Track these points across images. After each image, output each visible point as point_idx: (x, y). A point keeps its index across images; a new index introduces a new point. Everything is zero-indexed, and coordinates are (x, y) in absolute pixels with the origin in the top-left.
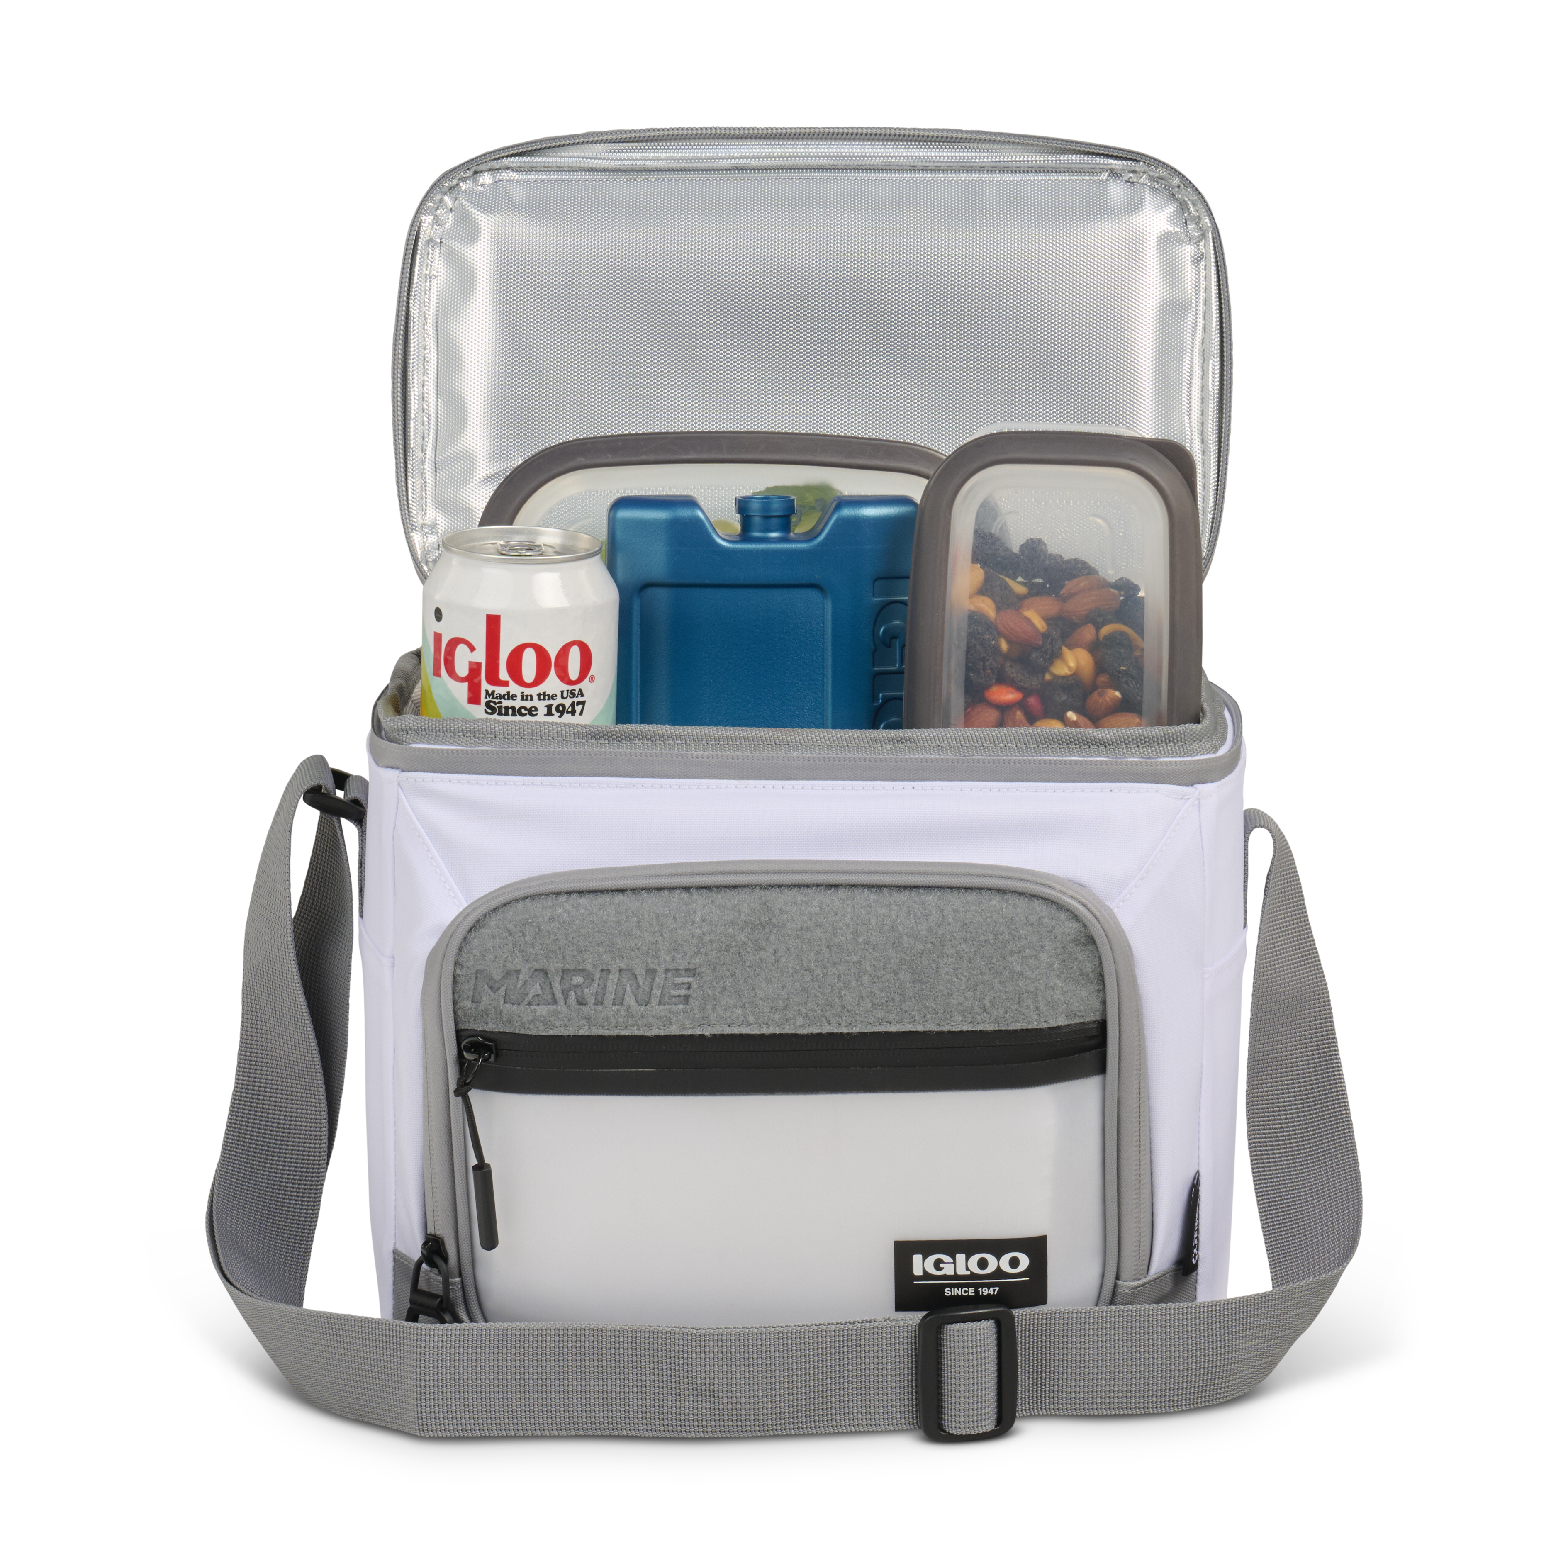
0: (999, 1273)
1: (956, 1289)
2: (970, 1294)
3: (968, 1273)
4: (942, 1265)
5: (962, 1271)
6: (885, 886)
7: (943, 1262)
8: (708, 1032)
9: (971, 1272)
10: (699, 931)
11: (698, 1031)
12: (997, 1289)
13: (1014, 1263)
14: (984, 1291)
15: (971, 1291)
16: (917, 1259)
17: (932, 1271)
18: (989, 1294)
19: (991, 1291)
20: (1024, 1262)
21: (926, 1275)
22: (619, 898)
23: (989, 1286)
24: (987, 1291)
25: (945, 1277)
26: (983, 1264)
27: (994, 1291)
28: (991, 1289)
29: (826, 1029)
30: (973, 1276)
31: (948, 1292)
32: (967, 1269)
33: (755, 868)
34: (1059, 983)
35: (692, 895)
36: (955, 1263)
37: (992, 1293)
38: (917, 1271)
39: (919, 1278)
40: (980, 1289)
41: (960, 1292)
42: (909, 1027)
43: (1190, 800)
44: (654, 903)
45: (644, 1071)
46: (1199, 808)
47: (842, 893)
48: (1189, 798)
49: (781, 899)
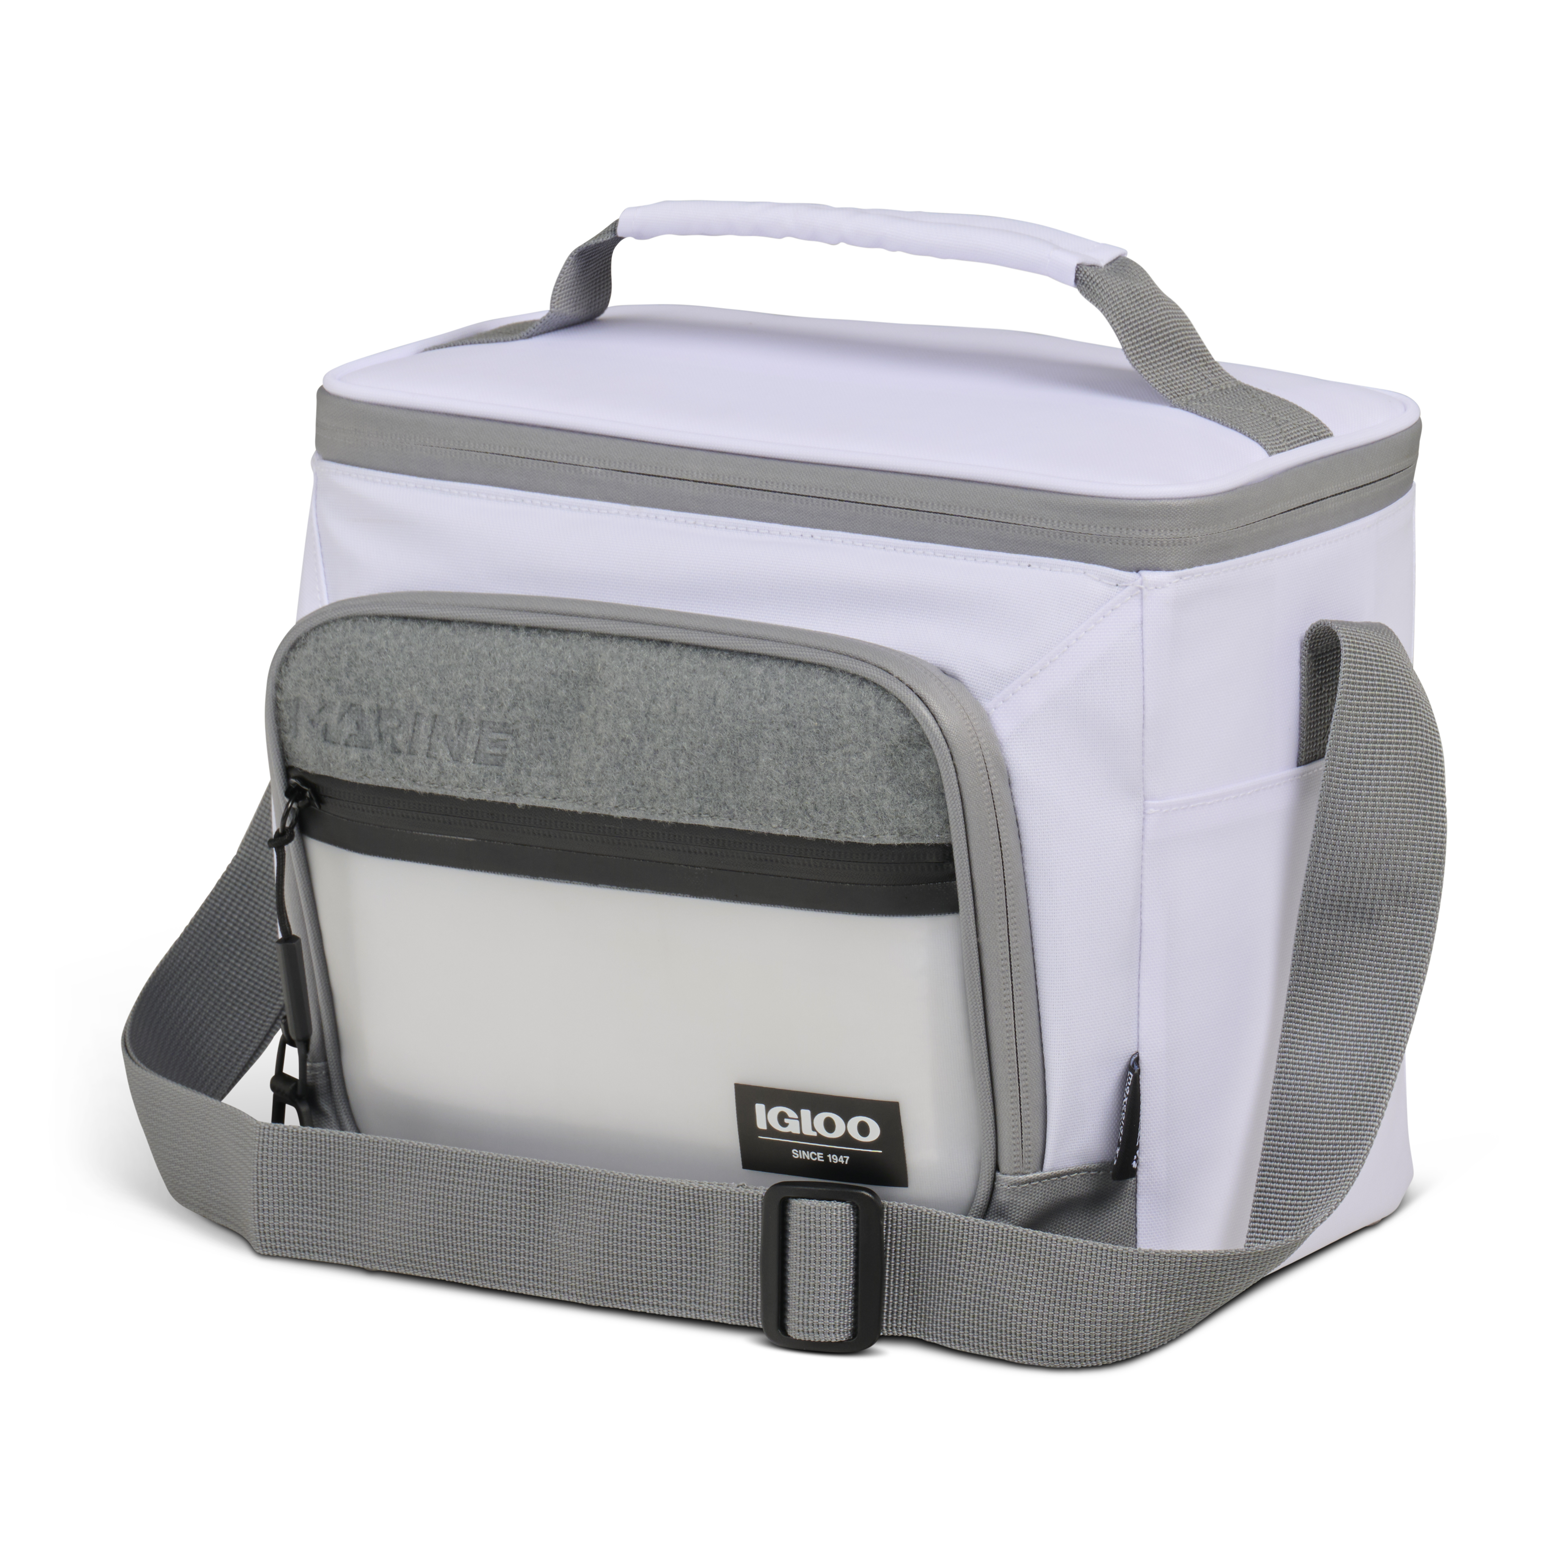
0: (846, 1139)
1: (803, 1152)
2: (819, 1160)
3: (815, 1134)
4: (786, 1121)
5: (808, 1131)
6: (717, 649)
7: (787, 1117)
8: (520, 802)
9: (818, 1133)
10: (517, 679)
11: (510, 800)
12: (848, 1158)
13: (863, 1129)
14: (834, 1159)
15: (819, 1157)
16: (760, 1108)
17: (777, 1126)
18: (839, 1163)
19: (841, 1160)
21: (770, 1131)
22: (444, 629)
23: (839, 1153)
24: (836, 1159)
25: (790, 1135)
26: (830, 1125)
27: (845, 1159)
28: (841, 1157)
29: (640, 815)
30: (820, 1138)
31: (796, 1154)
32: (814, 1129)
33: (591, 611)
34: (889, 791)
35: (518, 635)
36: (799, 1119)
37: (843, 1162)
38: (761, 1125)
39: (763, 1133)
40: (829, 1156)
41: (808, 1156)
42: (727, 824)
43: (1128, 589)
44: (475, 640)
45: (464, 841)
46: (1142, 599)
47: (671, 651)
48: (1126, 586)
49: (606, 652)
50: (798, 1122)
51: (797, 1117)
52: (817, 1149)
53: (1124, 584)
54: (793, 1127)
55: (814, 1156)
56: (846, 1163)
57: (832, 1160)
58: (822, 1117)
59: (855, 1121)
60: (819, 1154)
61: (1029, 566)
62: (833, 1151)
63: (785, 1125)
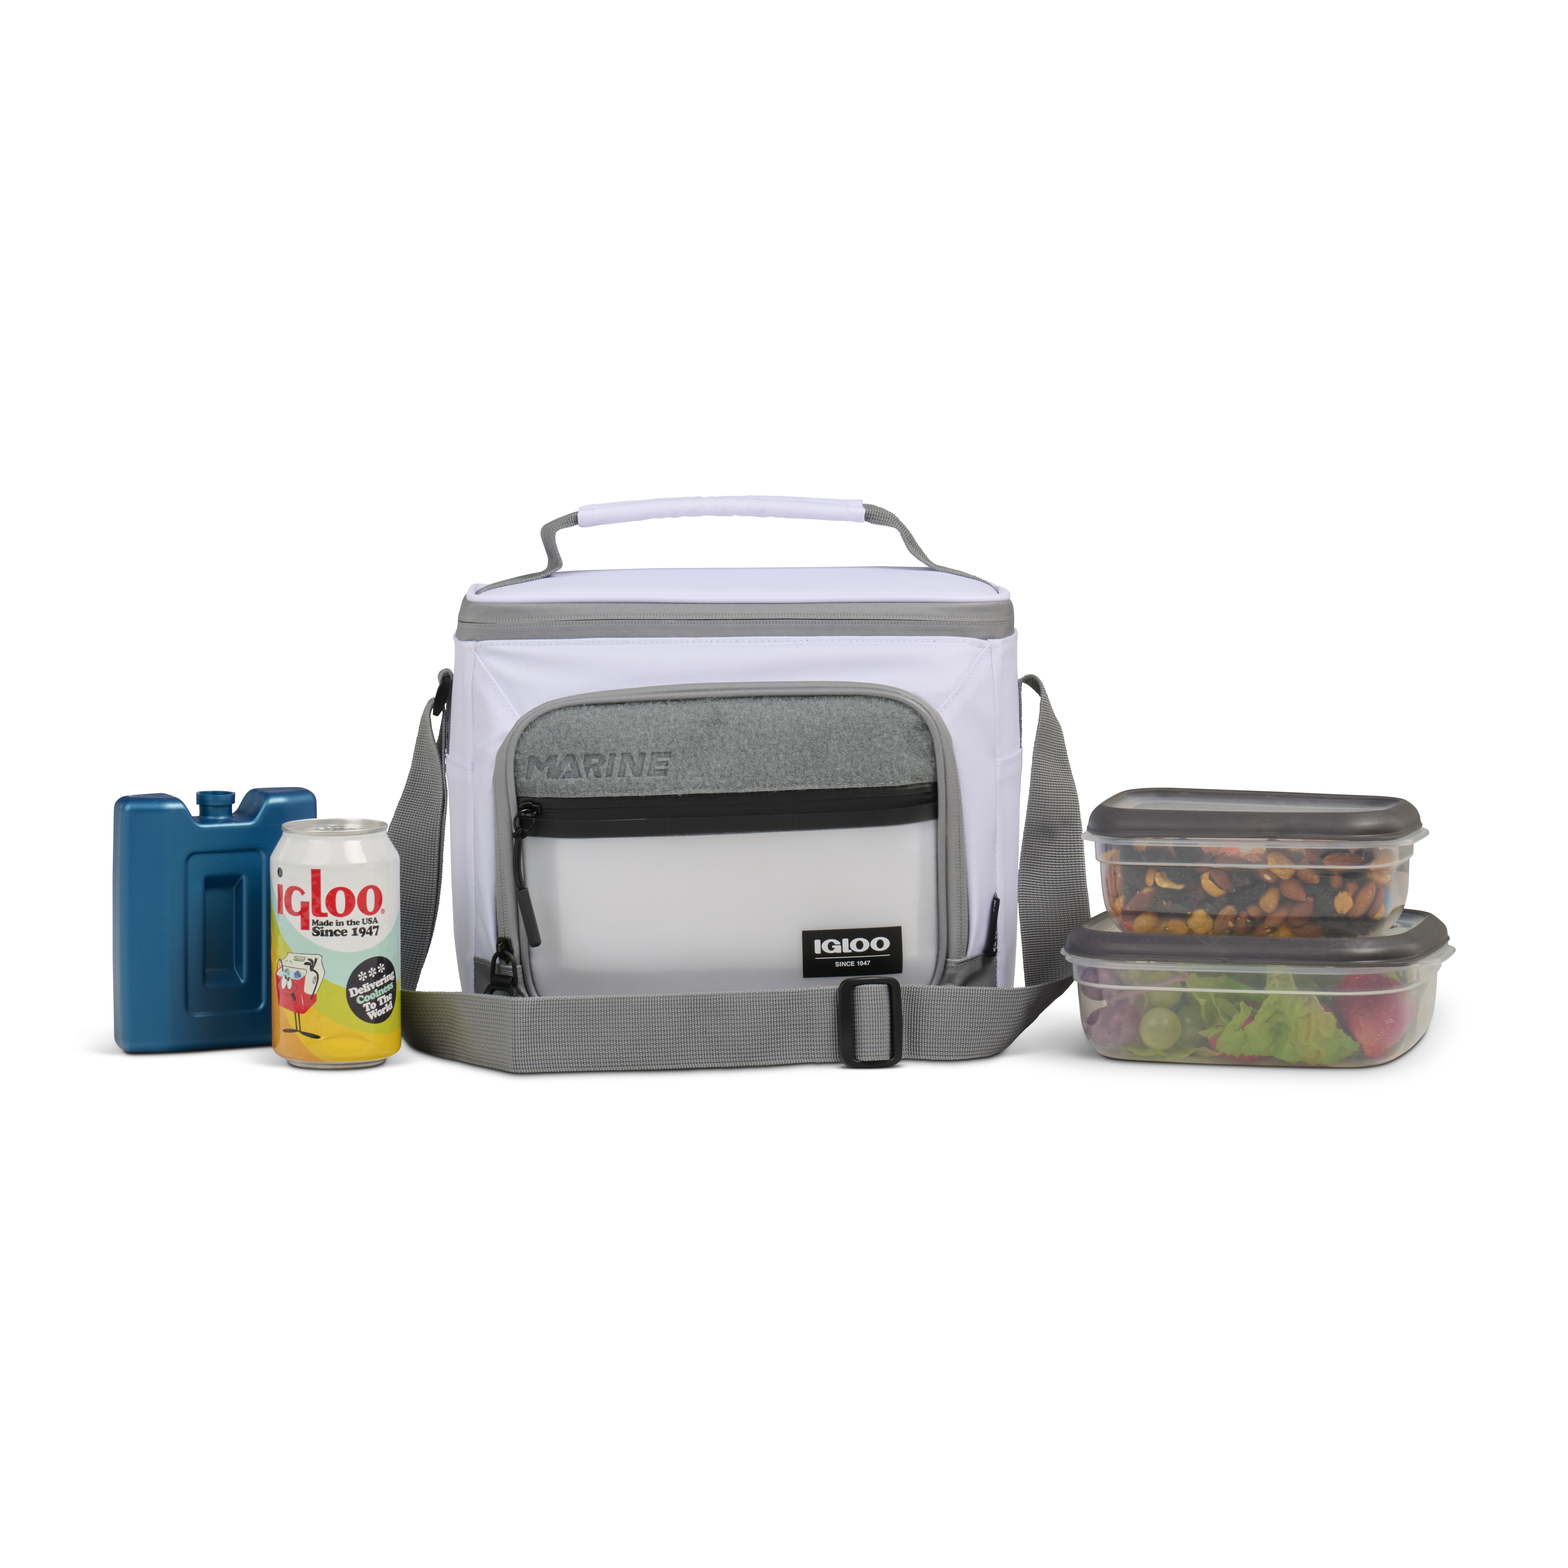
0: (870, 951)
1: (843, 962)
2: (852, 965)
3: (850, 951)
4: (833, 947)
5: (846, 950)
8: (680, 793)
9: (852, 950)
10: (673, 727)
11: (673, 793)
12: (869, 961)
13: (880, 944)
14: (861, 963)
15: (852, 964)
16: (817, 942)
17: (827, 951)
20: (887, 943)
21: (823, 954)
23: (864, 960)
26: (860, 945)
27: (867, 963)
29: (756, 789)
30: (854, 953)
31: (837, 964)
32: (850, 949)
33: (708, 687)
34: (906, 756)
35: (667, 704)
36: (841, 945)
37: (866, 964)
38: (817, 951)
39: (818, 955)
40: (858, 962)
41: (845, 964)
42: (810, 787)
43: (986, 648)
44: (643, 710)
45: (639, 820)
46: (991, 653)
47: (764, 701)
48: (984, 647)
49: (725, 706)
51: (840, 944)
54: (837, 949)
55: (849, 964)
58: (855, 941)
59: (875, 941)
60: (852, 962)
61: (935, 641)
62: (860, 959)
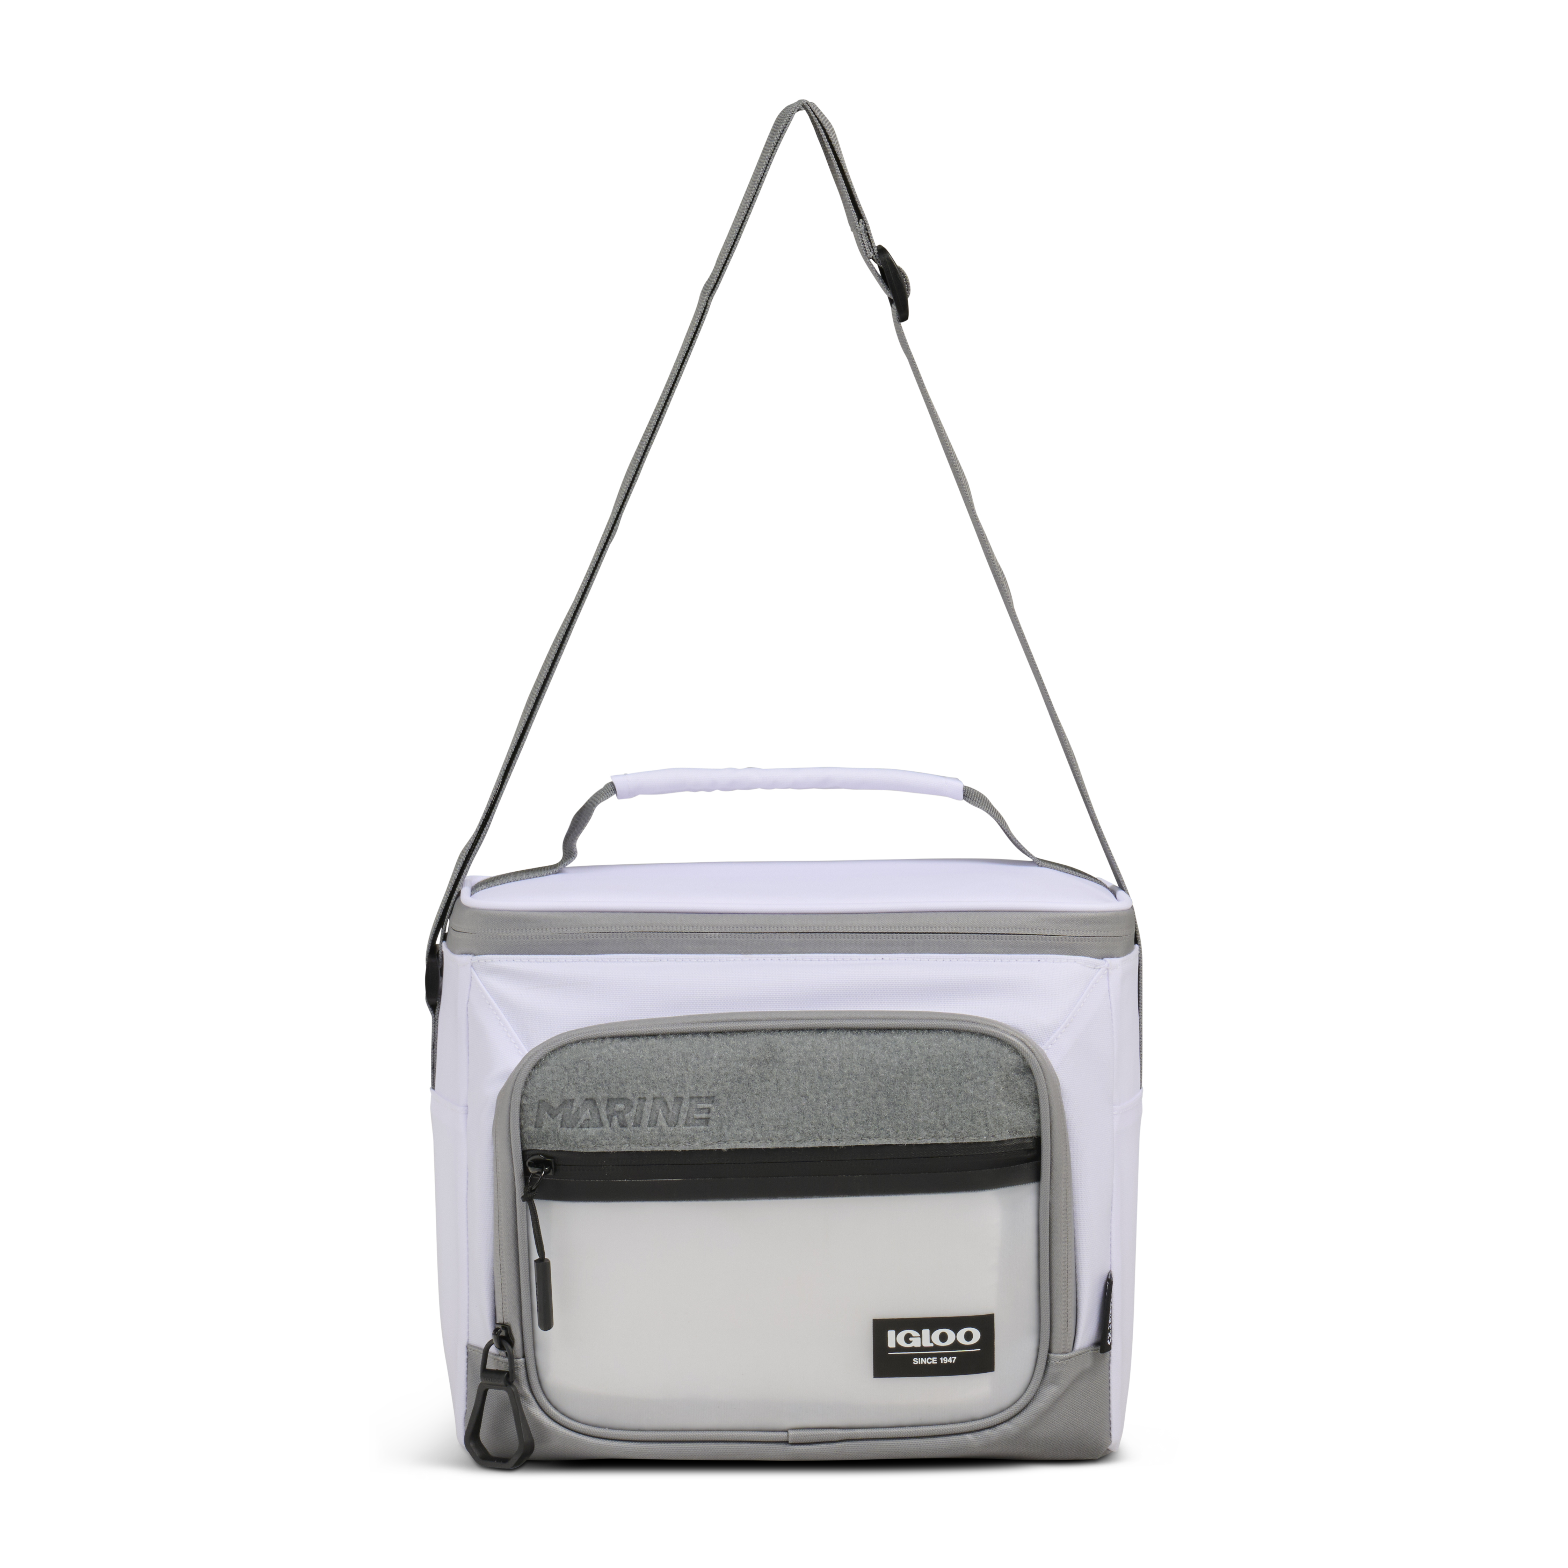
0: (956, 1345)
1: (922, 1359)
2: (933, 1363)
3: (932, 1345)
4: (911, 1339)
5: (927, 1344)
6: (864, 1029)
7: (912, 1337)
8: (724, 1147)
9: (934, 1344)
10: (716, 1066)
11: (716, 1147)
12: (955, 1358)
13: (969, 1336)
14: (945, 1360)
15: (934, 1361)
16: (891, 1334)
17: (903, 1344)
18: (948, 1363)
19: (950, 1360)
20: (977, 1335)
21: (898, 1348)
22: (652, 1041)
23: (948, 1355)
25: (913, 1349)
26: (943, 1337)
27: (953, 1359)
28: (950, 1358)
29: (819, 1144)
30: (936, 1348)
31: (916, 1361)
32: (931, 1342)
33: (760, 1017)
34: (1004, 1105)
35: (710, 1038)
36: (921, 1337)
37: (951, 1362)
38: (891, 1344)
39: (892, 1350)
40: (941, 1359)
41: (925, 1361)
42: (885, 1142)
43: (1101, 969)
44: (680, 1044)
45: (673, 1180)
46: (1108, 976)
47: (830, 1035)
48: (1100, 968)
49: (782, 1040)
50: (920, 1338)
51: (919, 1335)
52: (932, 1356)
53: (1099, 967)
54: (916, 1343)
55: (930, 1361)
56: (954, 1362)
57: (943, 1361)
58: (938, 1332)
59: (962, 1332)
60: (933, 1358)
61: (1039, 961)
62: (943, 1355)
63: (910, 1342)
